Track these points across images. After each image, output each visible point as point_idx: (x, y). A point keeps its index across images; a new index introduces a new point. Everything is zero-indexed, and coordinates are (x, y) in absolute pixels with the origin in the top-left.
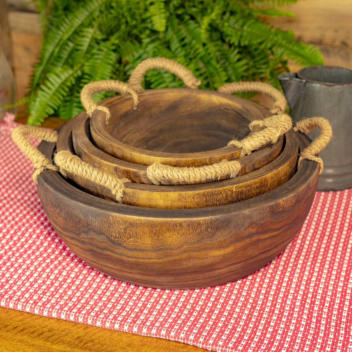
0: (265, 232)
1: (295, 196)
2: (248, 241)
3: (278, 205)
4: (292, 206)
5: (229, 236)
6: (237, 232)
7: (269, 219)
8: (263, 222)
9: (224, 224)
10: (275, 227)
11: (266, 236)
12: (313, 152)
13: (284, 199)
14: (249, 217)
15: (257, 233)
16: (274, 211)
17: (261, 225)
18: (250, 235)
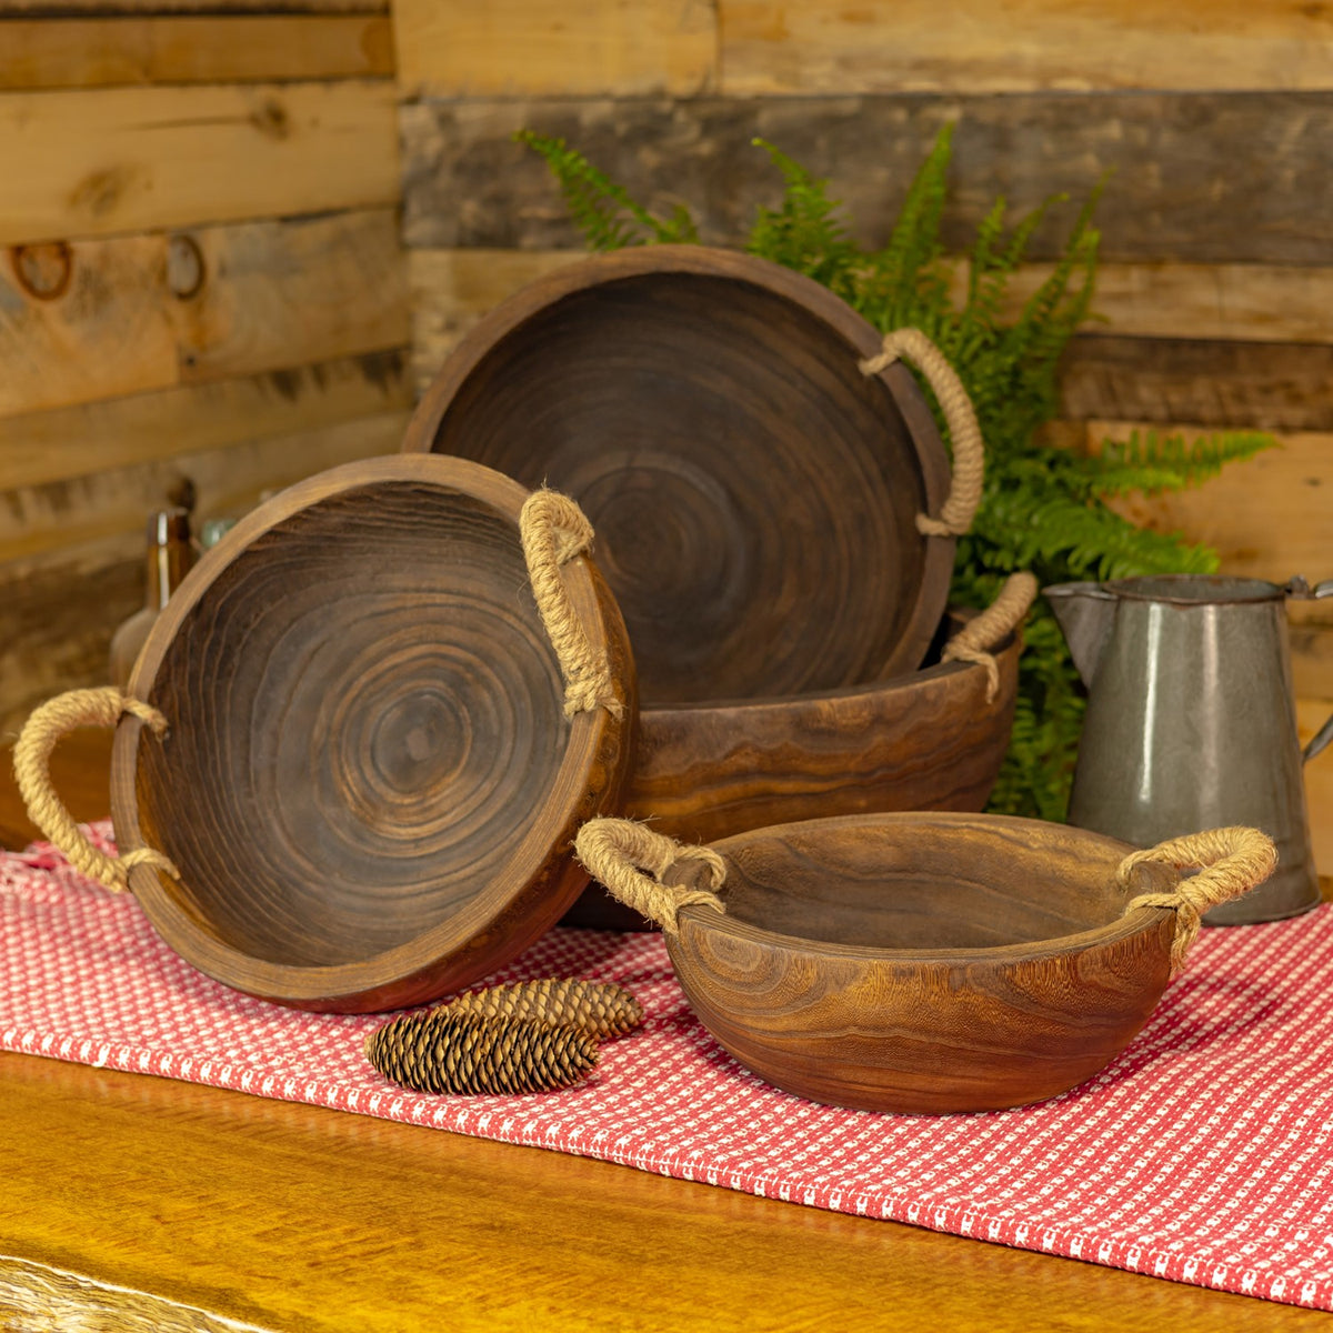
0: (784, 774)
1: (867, 704)
2: (736, 788)
3: (814, 714)
4: (859, 726)
5: (686, 768)
6: (708, 760)
7: (792, 743)
8: (773, 746)
9: (673, 734)
10: (811, 767)
11: (788, 786)
12: (973, 640)
13: (835, 701)
14: (737, 726)
15: (761, 772)
16: (801, 725)
17: (771, 754)
18: (742, 774)
